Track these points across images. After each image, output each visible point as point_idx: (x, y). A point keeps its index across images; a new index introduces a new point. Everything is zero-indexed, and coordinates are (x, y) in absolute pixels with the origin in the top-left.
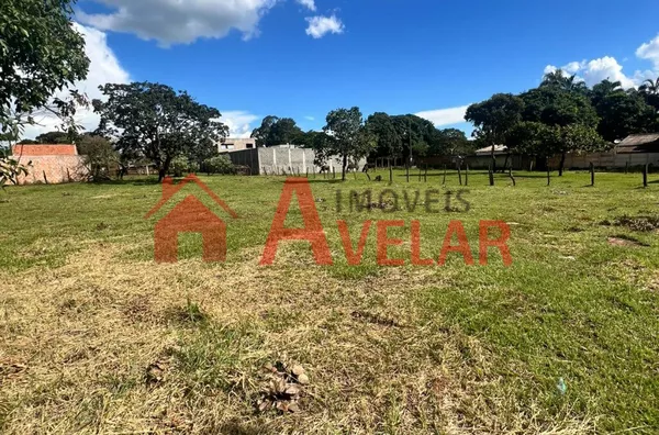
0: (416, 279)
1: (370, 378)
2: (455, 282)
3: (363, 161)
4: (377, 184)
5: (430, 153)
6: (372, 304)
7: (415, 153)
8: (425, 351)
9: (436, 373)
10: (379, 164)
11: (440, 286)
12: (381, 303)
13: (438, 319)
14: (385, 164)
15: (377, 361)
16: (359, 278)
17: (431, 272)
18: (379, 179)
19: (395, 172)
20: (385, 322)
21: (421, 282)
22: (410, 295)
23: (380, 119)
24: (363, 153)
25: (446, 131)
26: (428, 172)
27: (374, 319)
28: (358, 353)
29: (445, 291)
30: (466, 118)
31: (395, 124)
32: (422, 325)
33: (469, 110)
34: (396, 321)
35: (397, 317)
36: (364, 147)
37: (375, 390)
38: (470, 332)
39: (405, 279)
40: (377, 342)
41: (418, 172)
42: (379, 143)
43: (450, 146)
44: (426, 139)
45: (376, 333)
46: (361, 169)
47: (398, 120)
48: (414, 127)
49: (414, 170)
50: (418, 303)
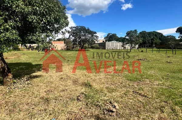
0: (155, 84)
1: (138, 112)
2: (170, 86)
3: (137, 46)
4: (142, 53)
5: (161, 44)
6: (139, 90)
7: (156, 44)
8: (158, 108)
9: (162, 115)
10: (142, 47)
11: (164, 87)
12: (143, 90)
13: (163, 98)
14: (145, 47)
15: (141, 107)
16: (135, 81)
17: (161, 82)
18: (142, 51)
19: (148, 49)
20: (143, 96)
21: (156, 85)
22: (153, 89)
23: (143, 33)
24: (137, 44)
25: (168, 36)
26: (160, 50)
27: (140, 94)
28: (134, 103)
29: (166, 89)
30: (176, 32)
31: (149, 34)
32: (157, 99)
33: (178, 29)
34: (147, 96)
35: (148, 95)
36: (138, 42)
37: (140, 116)
38: (176, 104)
39: (151, 83)
40: (141, 101)
41: (156, 50)
42: (143, 41)
43: (169, 41)
44: (160, 39)
45: (141, 99)
46: (136, 48)
47: (150, 34)
48: (156, 35)
49: (155, 49)
50: (155, 92)
